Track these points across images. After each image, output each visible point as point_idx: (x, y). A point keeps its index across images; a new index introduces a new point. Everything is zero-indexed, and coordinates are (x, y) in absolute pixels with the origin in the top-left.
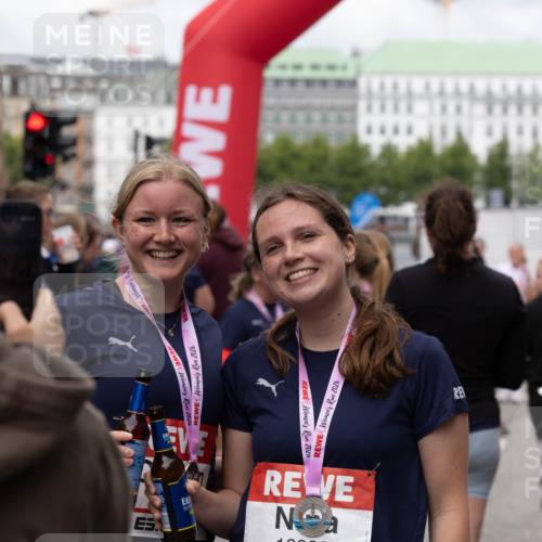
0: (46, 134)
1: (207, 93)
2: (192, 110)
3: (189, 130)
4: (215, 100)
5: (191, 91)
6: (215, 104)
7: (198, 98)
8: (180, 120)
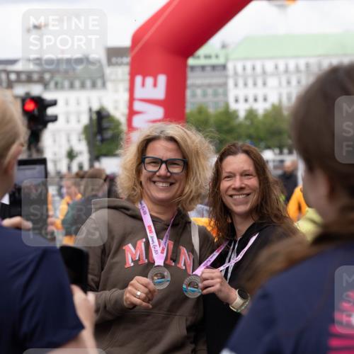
0: (36, 112)
1: (149, 80)
2: (139, 93)
3: (138, 106)
4: (155, 85)
5: (139, 79)
6: (155, 88)
7: (143, 85)
8: (132, 99)
